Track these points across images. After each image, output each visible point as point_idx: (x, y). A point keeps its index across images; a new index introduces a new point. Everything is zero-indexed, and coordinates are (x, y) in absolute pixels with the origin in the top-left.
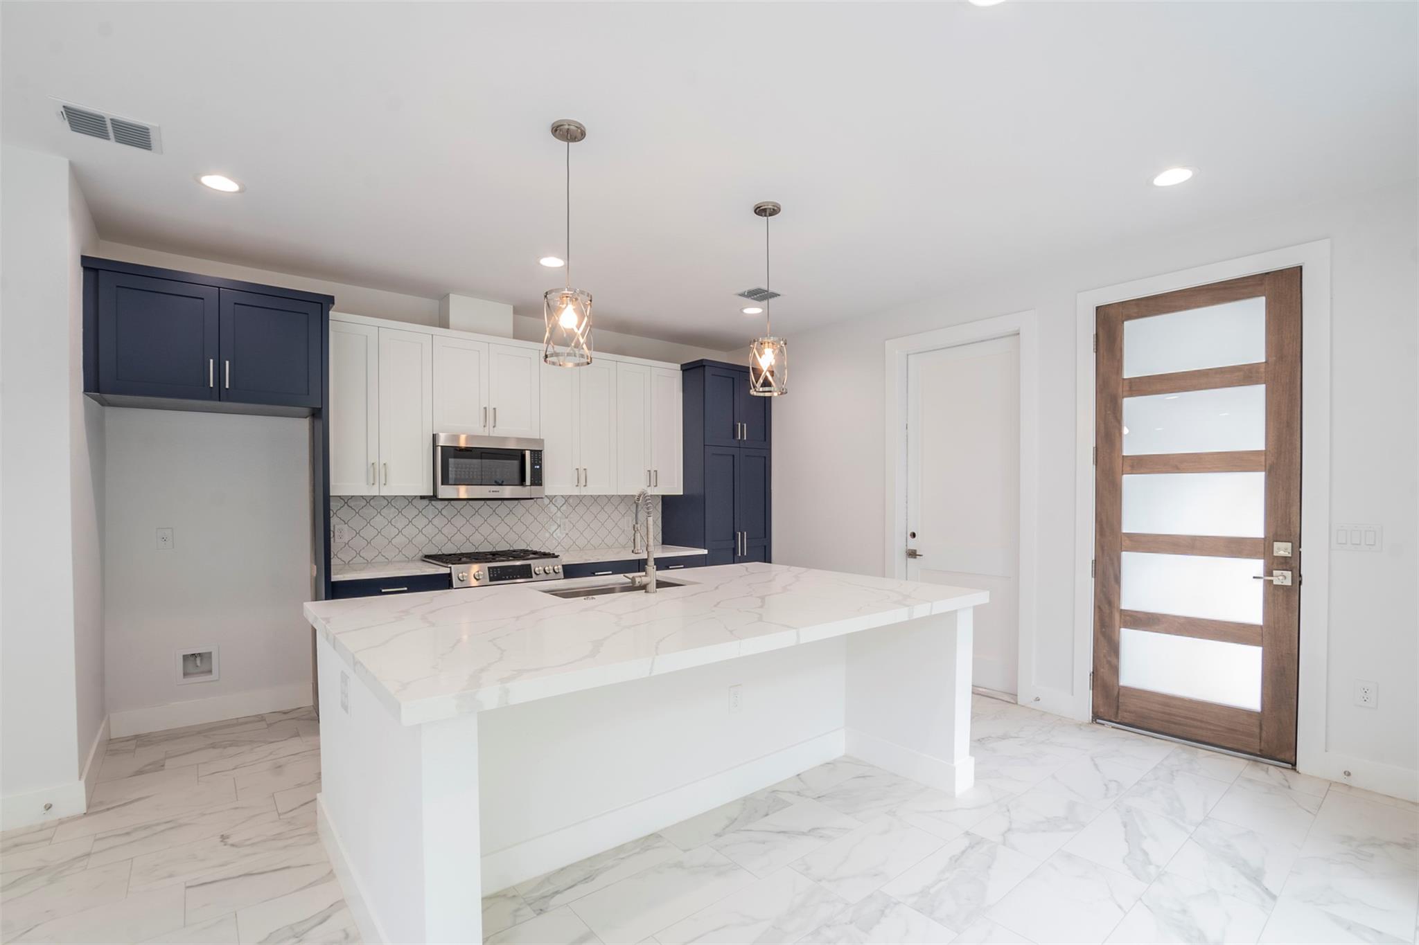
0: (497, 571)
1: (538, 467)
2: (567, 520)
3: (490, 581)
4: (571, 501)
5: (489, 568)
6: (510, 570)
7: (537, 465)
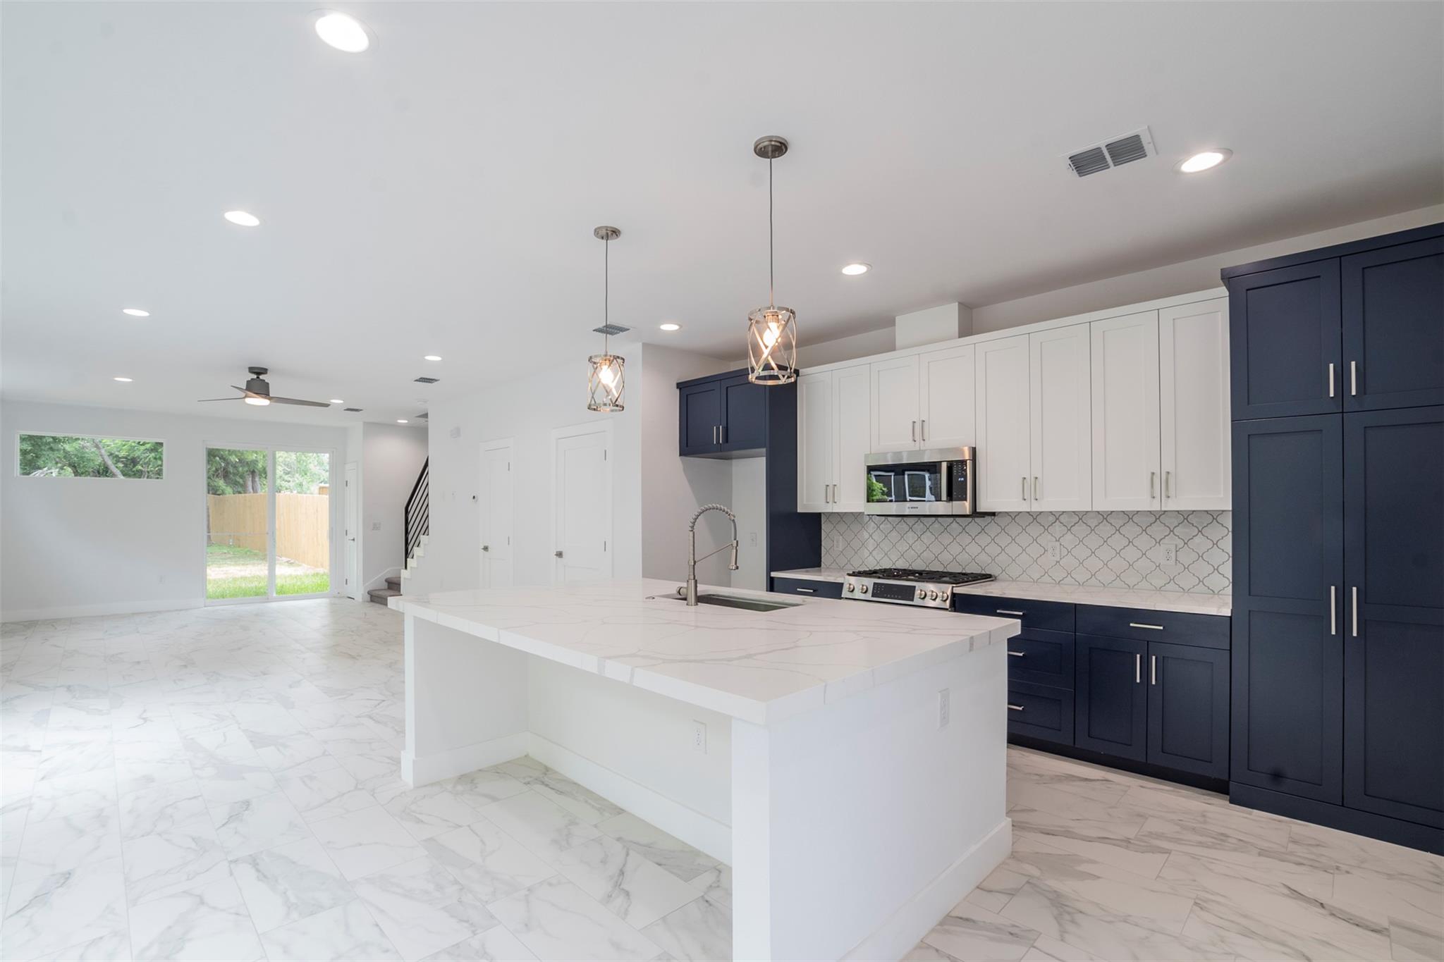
0: (881, 588)
1: (963, 479)
2: (1058, 543)
3: (873, 596)
4: (1062, 518)
5: (875, 584)
6: (895, 589)
7: (961, 478)
